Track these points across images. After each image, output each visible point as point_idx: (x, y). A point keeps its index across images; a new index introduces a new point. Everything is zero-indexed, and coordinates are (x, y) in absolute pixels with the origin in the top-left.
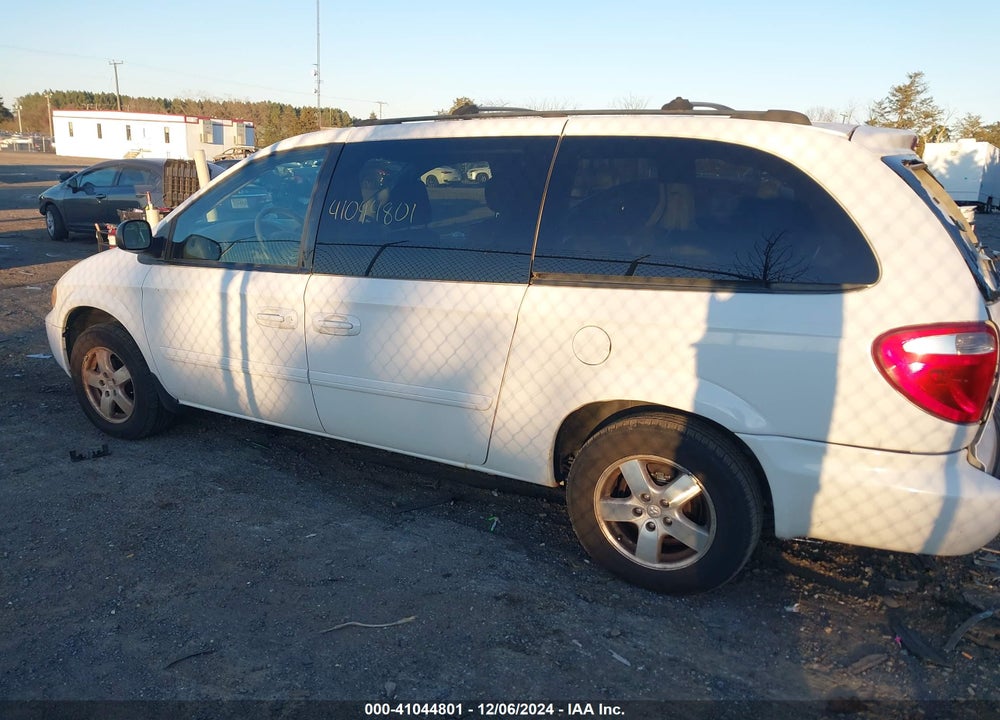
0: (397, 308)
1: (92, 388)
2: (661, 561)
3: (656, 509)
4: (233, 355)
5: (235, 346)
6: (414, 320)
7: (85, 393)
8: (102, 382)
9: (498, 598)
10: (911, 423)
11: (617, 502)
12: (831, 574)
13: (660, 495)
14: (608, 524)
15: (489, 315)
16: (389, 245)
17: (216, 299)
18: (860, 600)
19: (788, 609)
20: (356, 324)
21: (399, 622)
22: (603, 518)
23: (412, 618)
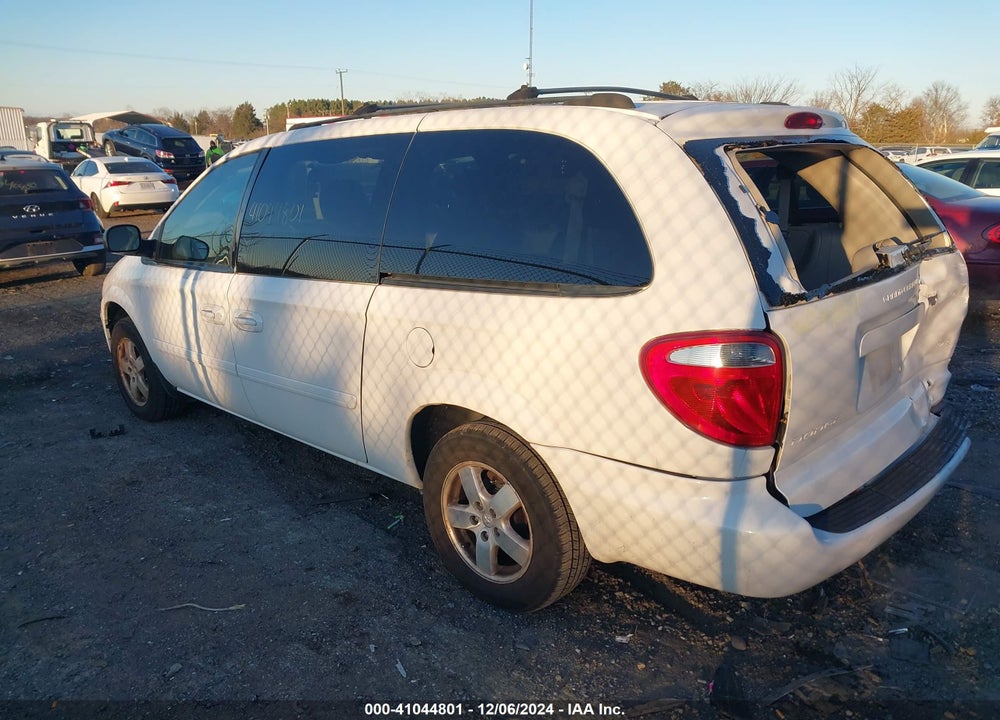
0: (284, 307)
1: (126, 375)
2: (499, 573)
3: (488, 518)
4: (193, 348)
5: (193, 339)
6: (297, 318)
7: (121, 378)
8: (129, 368)
9: (336, 596)
10: (683, 444)
11: (459, 508)
12: (700, 606)
13: (490, 503)
14: (457, 531)
15: (346, 314)
16: (309, 238)
17: (179, 295)
18: (705, 638)
19: (619, 639)
20: (260, 321)
21: (231, 608)
22: (451, 525)
23: (243, 605)
